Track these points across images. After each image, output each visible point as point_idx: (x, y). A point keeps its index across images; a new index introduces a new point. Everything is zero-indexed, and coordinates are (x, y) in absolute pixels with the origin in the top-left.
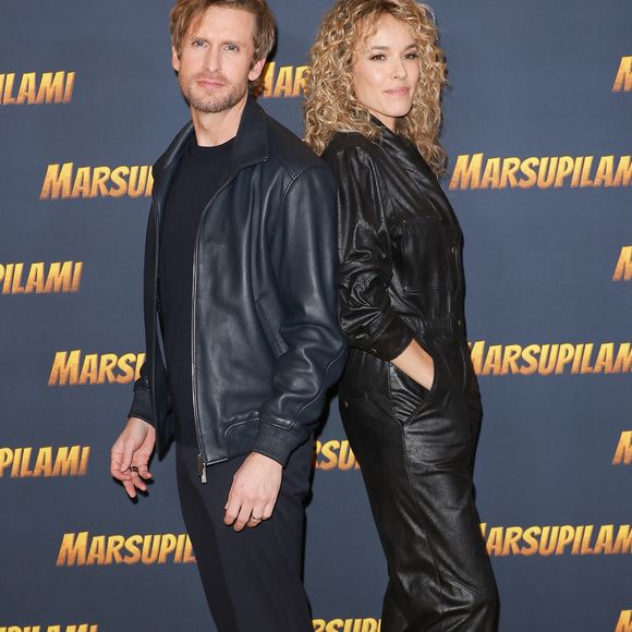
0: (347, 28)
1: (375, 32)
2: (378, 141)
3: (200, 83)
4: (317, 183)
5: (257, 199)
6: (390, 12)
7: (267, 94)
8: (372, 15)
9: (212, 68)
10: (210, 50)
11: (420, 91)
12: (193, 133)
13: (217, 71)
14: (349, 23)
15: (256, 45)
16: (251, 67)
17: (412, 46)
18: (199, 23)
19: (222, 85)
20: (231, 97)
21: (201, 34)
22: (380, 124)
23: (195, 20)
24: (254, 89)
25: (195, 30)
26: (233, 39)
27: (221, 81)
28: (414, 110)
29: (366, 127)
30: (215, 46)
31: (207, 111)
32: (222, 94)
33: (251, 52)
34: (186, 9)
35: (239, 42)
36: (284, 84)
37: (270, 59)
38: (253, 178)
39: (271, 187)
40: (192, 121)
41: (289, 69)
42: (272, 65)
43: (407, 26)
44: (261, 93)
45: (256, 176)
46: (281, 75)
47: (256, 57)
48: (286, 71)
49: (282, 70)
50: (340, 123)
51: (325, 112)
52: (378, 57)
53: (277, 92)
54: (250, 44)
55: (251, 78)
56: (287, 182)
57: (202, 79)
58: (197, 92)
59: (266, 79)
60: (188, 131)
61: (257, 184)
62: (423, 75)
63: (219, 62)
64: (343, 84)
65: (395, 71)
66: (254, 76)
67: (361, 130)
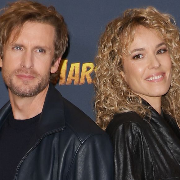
0: (114, 41)
1: (132, 40)
2: (147, 118)
3: (19, 77)
4: (98, 146)
5: (57, 156)
6: (141, 24)
7: (62, 82)
8: (128, 29)
9: (28, 65)
10: (26, 53)
11: (174, 76)
12: (10, 110)
13: (30, 68)
14: (114, 37)
15: (56, 48)
16: (53, 64)
17: (161, 44)
18: (18, 33)
19: (34, 77)
20: (40, 85)
21: (19, 41)
22: (148, 105)
23: (14, 32)
24: (54, 79)
25: (15, 38)
26: (42, 44)
27: (34, 74)
28: (172, 90)
29: (139, 108)
30: (29, 50)
31: (23, 96)
32: (34, 84)
33: (53, 53)
34: (8, 24)
35: (46, 47)
36: (74, 76)
37: (64, 58)
38: (54, 142)
39: (66, 148)
40: (9, 102)
41: (77, 65)
42: (66, 62)
43: (155, 31)
44: (58, 82)
45: (55, 140)
46: (72, 69)
47: (56, 57)
48: (75, 66)
49: (73, 65)
50: (120, 107)
51: (108, 102)
52: (137, 57)
53: (69, 81)
54: (53, 47)
55: (52, 72)
56: (77, 145)
57: (20, 73)
58: (17, 83)
59: (61, 72)
60: (7, 108)
61: (56, 146)
62: (175, 64)
63: (32, 60)
64: (118, 80)
65: (151, 64)
66: (54, 70)
67: (136, 110)
